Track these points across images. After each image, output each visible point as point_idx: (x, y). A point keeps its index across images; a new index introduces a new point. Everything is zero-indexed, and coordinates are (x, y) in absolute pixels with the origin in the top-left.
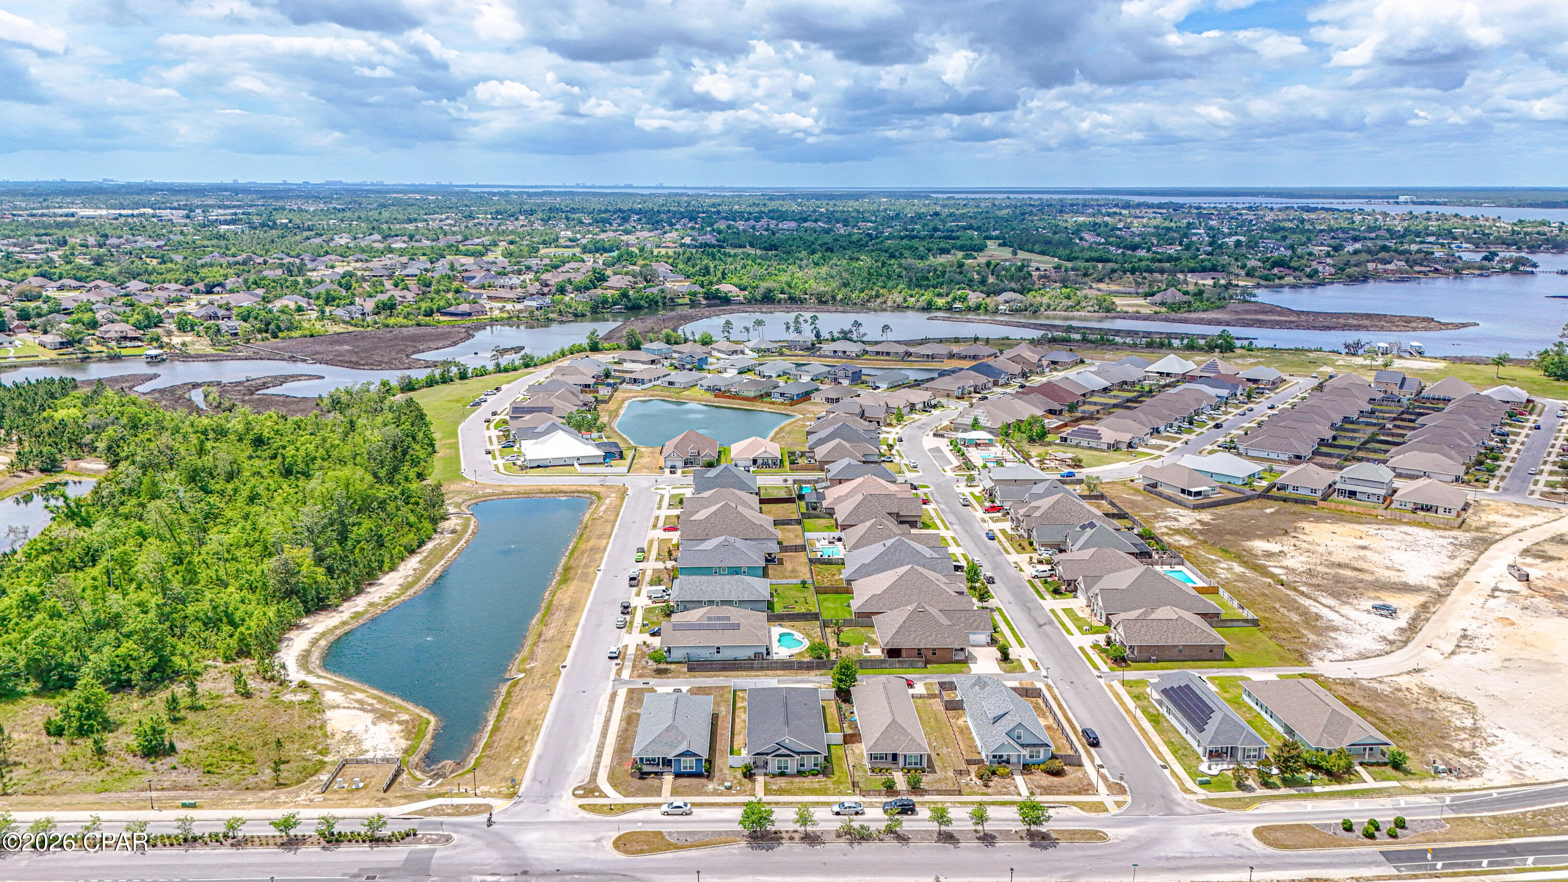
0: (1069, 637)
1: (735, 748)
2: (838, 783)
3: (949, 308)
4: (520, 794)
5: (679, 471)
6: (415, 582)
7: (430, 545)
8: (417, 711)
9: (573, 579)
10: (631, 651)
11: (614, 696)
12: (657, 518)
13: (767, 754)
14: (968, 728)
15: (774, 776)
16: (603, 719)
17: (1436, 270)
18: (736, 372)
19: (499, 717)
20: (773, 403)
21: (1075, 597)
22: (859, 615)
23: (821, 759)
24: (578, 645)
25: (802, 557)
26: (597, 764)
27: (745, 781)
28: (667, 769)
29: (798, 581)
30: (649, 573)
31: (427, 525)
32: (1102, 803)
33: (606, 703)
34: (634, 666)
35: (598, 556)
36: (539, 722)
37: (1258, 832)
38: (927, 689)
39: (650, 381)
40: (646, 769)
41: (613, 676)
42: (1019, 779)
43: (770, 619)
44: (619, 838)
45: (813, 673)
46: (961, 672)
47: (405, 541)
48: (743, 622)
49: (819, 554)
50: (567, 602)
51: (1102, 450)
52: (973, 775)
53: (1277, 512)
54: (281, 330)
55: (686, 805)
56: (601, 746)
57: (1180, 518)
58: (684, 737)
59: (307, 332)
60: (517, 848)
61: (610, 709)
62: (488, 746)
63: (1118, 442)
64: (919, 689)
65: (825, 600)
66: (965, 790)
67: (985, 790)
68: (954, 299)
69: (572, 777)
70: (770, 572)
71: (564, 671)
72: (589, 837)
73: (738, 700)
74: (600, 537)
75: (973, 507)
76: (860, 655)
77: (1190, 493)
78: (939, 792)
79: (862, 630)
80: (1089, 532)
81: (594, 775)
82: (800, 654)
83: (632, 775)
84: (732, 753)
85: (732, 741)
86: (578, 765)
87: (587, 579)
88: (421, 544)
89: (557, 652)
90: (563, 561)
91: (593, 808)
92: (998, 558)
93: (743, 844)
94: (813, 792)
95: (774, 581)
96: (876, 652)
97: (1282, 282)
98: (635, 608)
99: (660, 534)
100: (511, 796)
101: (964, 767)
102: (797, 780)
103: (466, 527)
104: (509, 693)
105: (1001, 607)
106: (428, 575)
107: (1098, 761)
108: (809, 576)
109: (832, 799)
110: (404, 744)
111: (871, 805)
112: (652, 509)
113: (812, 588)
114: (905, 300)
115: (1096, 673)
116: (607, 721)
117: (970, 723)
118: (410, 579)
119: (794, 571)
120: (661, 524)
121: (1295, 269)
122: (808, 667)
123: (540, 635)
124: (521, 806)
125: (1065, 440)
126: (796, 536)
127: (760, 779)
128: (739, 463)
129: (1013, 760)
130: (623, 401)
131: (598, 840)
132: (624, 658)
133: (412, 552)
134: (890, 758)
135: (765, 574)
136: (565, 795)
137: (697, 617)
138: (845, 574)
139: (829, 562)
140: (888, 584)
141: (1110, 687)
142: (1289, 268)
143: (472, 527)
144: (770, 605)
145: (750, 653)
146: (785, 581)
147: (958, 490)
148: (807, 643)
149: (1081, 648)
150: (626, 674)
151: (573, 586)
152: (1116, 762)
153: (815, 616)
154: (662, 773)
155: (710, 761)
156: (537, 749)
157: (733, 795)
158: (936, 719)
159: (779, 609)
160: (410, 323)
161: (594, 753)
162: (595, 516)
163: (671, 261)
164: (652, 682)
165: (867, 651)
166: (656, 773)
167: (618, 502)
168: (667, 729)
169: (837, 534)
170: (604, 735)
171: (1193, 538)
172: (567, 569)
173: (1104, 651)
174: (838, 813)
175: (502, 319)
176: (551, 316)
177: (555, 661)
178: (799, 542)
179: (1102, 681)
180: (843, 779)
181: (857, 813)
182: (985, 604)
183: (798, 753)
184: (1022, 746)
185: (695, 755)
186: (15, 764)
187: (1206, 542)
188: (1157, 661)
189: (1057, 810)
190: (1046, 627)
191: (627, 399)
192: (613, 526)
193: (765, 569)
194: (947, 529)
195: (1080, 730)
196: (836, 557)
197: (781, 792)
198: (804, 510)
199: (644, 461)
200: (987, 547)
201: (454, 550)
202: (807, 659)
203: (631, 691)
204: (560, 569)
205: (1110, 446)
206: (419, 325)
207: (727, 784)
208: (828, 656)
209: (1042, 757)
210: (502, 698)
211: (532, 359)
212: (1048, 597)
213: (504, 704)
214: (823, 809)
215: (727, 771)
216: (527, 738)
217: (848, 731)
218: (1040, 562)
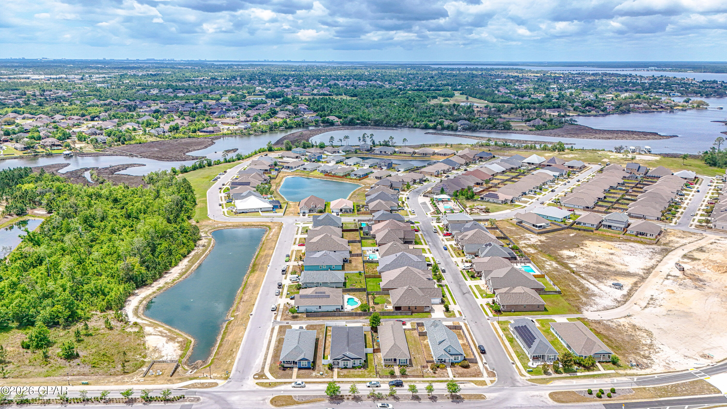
0: (476, 299)
1: (326, 355)
2: (370, 372)
3: (434, 128)
4: (230, 377)
5: (307, 215)
6: (186, 272)
7: (193, 253)
8: (186, 336)
9: (257, 270)
10: (282, 307)
11: (273, 329)
12: (296, 239)
13: (339, 359)
14: (428, 345)
15: (342, 368)
16: (268, 341)
17: (662, 107)
18: (335, 162)
19: (222, 339)
20: (351, 179)
21: (481, 279)
22: (384, 289)
23: (362, 361)
24: (258, 304)
25: (360, 259)
26: (264, 363)
27: (329, 371)
28: (295, 365)
29: (357, 272)
30: (291, 267)
31: (192, 243)
32: (484, 381)
33: (270, 333)
34: (282, 315)
35: (268, 259)
36: (240, 342)
37: (551, 395)
38: (412, 326)
39: (295, 168)
40: (286, 365)
41: (273, 319)
42: (449, 369)
43: (344, 291)
44: (273, 399)
45: (362, 318)
46: (427, 317)
47: (181, 252)
48: (331, 294)
49: (368, 258)
50: (253, 282)
51: (499, 204)
52: (429, 368)
53: (575, 236)
54: (125, 141)
55: (302, 383)
56: (267, 354)
57: (531, 239)
58: (302, 352)
59: (138, 142)
60: (228, 404)
61: (271, 336)
62: (217, 353)
63: (506, 200)
64: (408, 326)
65: (369, 281)
66: (426, 375)
67: (434, 375)
68: (437, 124)
69: (253, 369)
70: (346, 267)
71: (251, 317)
72: (260, 398)
73: (328, 331)
74: (270, 249)
75: (439, 233)
76: (383, 309)
77: (536, 226)
78: (414, 376)
79: (385, 296)
80: (489, 248)
81: (263, 368)
82: (357, 308)
83: (280, 368)
84: (324, 358)
85: (324, 351)
86: (256, 364)
87: (263, 270)
88: (189, 252)
89: (248, 307)
90: (253, 261)
91: (262, 384)
92: (448, 260)
93: (327, 401)
94: (359, 376)
95: (347, 272)
96: (390, 308)
97: (590, 114)
98: (284, 285)
99: (297, 247)
100: (226, 378)
101: (425, 364)
102: (352, 370)
103: (209, 243)
104: (227, 327)
105: (448, 284)
106: (192, 268)
107: (484, 361)
108: (363, 269)
109: (367, 379)
110: (180, 352)
111: (384, 382)
112: (293, 235)
113: (363, 275)
114: (415, 124)
115: (487, 317)
116: (270, 342)
117: (429, 343)
118: (184, 270)
119: (356, 266)
120: (297, 242)
121: (596, 107)
122: (360, 315)
123: (241, 299)
124: (231, 383)
125: (483, 198)
126: (358, 248)
127: (336, 370)
128: (334, 211)
129: (447, 361)
130: (283, 178)
131: (264, 400)
132: (278, 311)
133: (185, 257)
134: (393, 360)
135: (343, 268)
136: (250, 377)
137: (311, 292)
138: (378, 269)
139: (372, 262)
140: (397, 275)
141: (493, 324)
142: (594, 107)
143: (212, 243)
144: (345, 284)
145: (334, 308)
146: (351, 272)
147: (433, 224)
148: (360, 303)
149: (481, 305)
150: (279, 319)
151: (257, 274)
152: (492, 361)
153: (365, 290)
154: (293, 368)
155: (314, 362)
156: (238, 355)
157: (324, 378)
158: (415, 341)
159: (348, 286)
160: (186, 136)
161: (263, 357)
162: (268, 238)
163: (307, 103)
164: (290, 322)
165: (386, 307)
166: (290, 368)
167: (278, 231)
168: (295, 348)
169: (377, 248)
170: (268, 348)
171: (536, 249)
172: (254, 265)
173: (491, 307)
174: (369, 387)
175: (228, 134)
176: (251, 132)
177: (248, 312)
178: (359, 252)
179: (489, 321)
180: (372, 370)
181: (377, 387)
182: (440, 283)
183: (352, 359)
184: (451, 355)
185: (307, 360)
186: (9, 362)
187: (542, 251)
188: (514, 312)
189: (465, 384)
190: (467, 294)
191: (284, 176)
192: (276, 243)
193: (343, 266)
194: (426, 244)
195: (477, 345)
196: (375, 259)
197: (345, 376)
198: (362, 235)
199: (291, 209)
200: (443, 254)
201: (204, 255)
202: (359, 311)
203: (281, 327)
204: (251, 265)
205: (502, 202)
206: (189, 137)
207: (321, 373)
208: (369, 309)
209: (459, 359)
210: (223, 330)
211: (241, 156)
212: (469, 279)
213: (225, 333)
214: (363, 384)
215: (321, 366)
216: (234, 350)
217: (376, 347)
218: (467, 262)
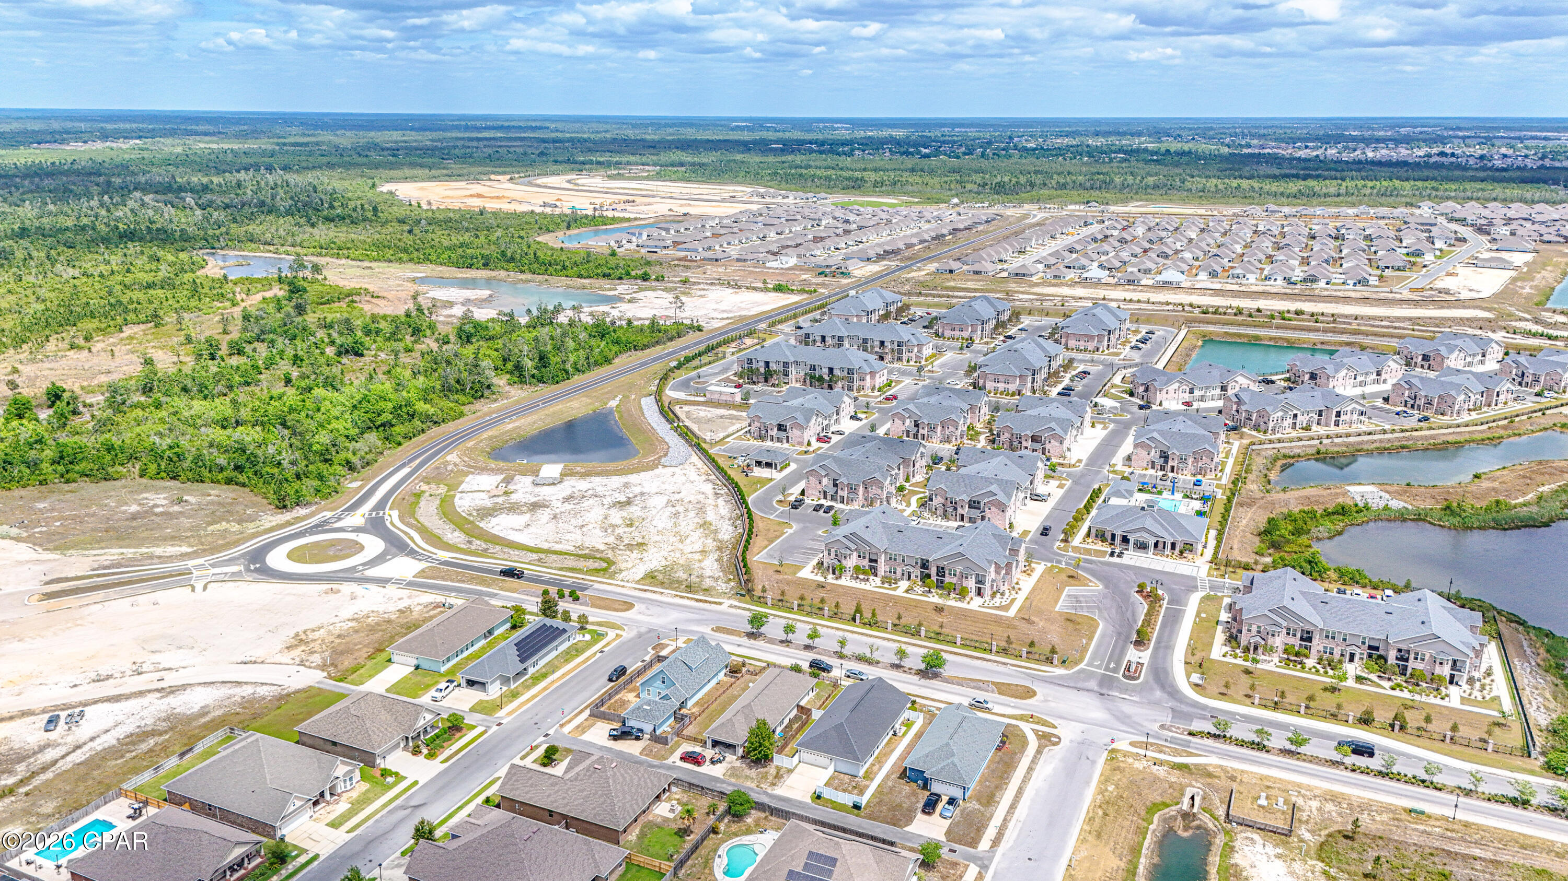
11: (996, 842)
26: (1034, 761)
33: (1008, 833)
36: (1087, 828)
44: (1031, 697)
56: (1026, 779)
72: (1053, 704)
81: (1039, 752)
83: (1008, 740)
86: (1052, 766)
91: (1045, 723)
110: (1237, 859)
131: (1046, 701)
136: (1068, 743)
156: (1089, 795)
161: (1035, 775)
203: (974, 844)
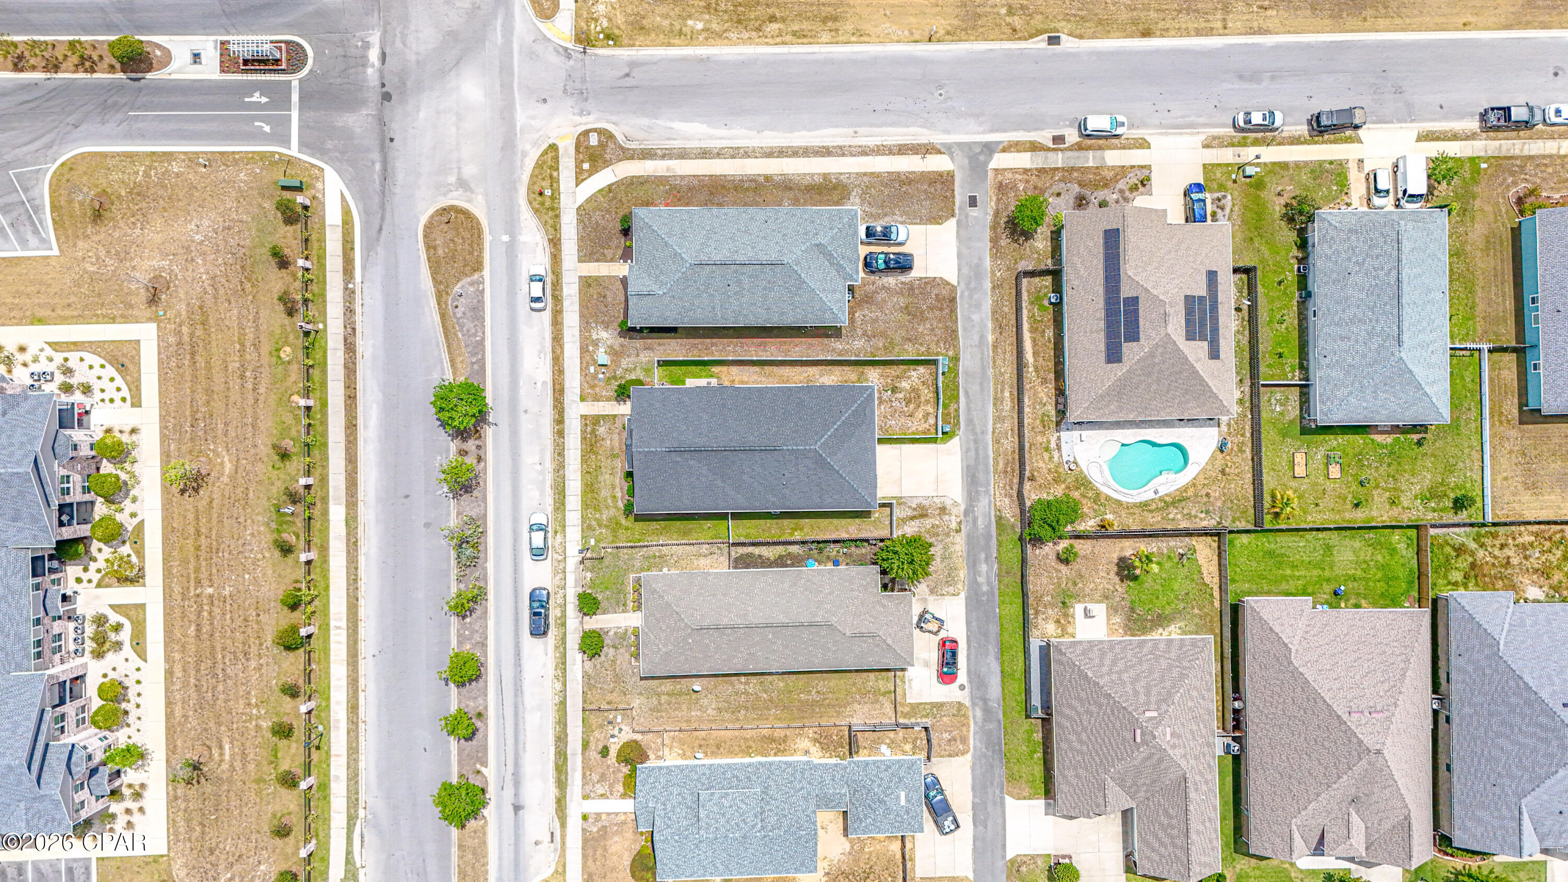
2: (614, 526)
10: (1119, 159)
16: (834, 143)
26: (677, 155)
33: (895, 141)
34: (1041, 171)
36: (825, 37)
41: (1012, 137)
42: (627, 805)
44: (465, 212)
46: (1003, 778)
56: (738, 154)
61: (869, 151)
67: (599, 747)
69: (645, 121)
71: (1039, 44)
72: (472, 172)
73: (898, 370)
81: (645, 155)
82: (1086, 482)
89: (1132, 15)
91: (546, 166)
94: (590, 488)
102: (620, 466)
111: (560, 571)
124: (556, 60)
127: (627, 409)
131: (464, 186)
132: (1082, 149)
138: (1479, 597)
148: (1137, 495)
150: (1012, 160)
157: (584, 369)
158: (816, 705)
164: (981, 212)
165: (1093, 611)
170: (770, 154)
180: (623, 534)
197: (590, 444)
215: (635, 357)
217: (769, 552)
